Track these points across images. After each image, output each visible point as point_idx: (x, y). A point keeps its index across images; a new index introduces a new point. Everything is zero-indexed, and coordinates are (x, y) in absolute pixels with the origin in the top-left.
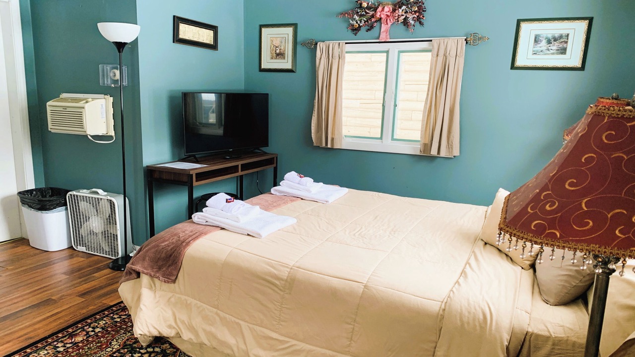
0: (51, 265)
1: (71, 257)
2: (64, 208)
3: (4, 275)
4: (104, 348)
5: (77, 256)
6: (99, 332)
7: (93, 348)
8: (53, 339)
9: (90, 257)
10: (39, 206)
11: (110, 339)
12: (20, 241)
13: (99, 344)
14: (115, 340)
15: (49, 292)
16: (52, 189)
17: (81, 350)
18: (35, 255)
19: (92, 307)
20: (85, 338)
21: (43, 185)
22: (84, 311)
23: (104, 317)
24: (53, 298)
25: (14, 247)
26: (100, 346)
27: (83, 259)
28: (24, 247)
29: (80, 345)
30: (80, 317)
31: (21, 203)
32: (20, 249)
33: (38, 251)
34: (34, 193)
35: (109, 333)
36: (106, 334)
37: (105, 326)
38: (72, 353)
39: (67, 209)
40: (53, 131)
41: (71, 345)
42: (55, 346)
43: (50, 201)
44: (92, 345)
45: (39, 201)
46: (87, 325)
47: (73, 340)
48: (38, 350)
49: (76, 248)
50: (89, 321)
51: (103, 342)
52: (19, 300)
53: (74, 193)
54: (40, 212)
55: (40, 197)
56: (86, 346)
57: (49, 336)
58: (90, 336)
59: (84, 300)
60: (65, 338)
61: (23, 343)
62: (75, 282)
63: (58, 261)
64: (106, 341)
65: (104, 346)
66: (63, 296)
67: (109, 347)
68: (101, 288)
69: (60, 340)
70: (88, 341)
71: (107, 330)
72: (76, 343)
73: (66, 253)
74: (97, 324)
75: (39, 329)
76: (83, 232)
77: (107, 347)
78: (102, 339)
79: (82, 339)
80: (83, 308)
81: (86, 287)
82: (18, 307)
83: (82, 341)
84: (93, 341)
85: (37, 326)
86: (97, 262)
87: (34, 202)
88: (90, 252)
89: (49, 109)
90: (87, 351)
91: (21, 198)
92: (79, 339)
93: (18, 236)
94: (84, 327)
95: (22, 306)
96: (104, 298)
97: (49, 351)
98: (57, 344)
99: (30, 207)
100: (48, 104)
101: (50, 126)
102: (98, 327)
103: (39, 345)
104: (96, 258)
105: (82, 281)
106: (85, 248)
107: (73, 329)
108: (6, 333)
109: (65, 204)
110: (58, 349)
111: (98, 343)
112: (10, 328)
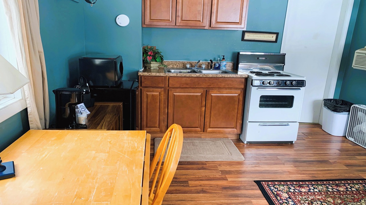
0: (331, 143)
1: (343, 142)
2: (348, 113)
3: (306, 140)
4: (356, 201)
5: (347, 142)
6: (354, 191)
7: (349, 198)
8: (327, 182)
9: (355, 146)
10: (333, 109)
11: (361, 198)
12: (317, 125)
13: (353, 198)
14: (363, 200)
15: (328, 157)
16: (343, 101)
17: (341, 196)
18: (324, 135)
19: (352, 175)
20: (345, 190)
21: (337, 98)
22: (347, 175)
23: (359, 184)
24: (330, 161)
25: (313, 127)
26: (353, 199)
27: (350, 145)
28: (318, 129)
29: (342, 193)
30: (344, 177)
31: (324, 105)
32: (317, 129)
33: (325, 133)
34: (332, 101)
35: (360, 194)
36: (359, 194)
37: (359, 189)
38: (336, 195)
39: (349, 114)
40: (354, 68)
41: (336, 190)
42: (327, 187)
43: (340, 107)
44: (348, 196)
45: (334, 106)
46: (347, 184)
47: (338, 188)
48: (318, 184)
49: (348, 138)
50: (349, 182)
51: (356, 197)
52: (312, 155)
53: (357, 106)
54: (333, 112)
55: (335, 104)
56: (345, 195)
57: (325, 180)
58: (348, 190)
59: (348, 169)
60: (333, 185)
61: (311, 178)
62: (344, 157)
63: (336, 142)
64: (357, 198)
65: (356, 200)
66: (336, 162)
67: (359, 202)
68: (360, 166)
69: (331, 185)
70: (346, 193)
71: (360, 192)
72: (339, 191)
73: (341, 139)
74: (353, 186)
75: (320, 174)
76: (355, 130)
77: (358, 201)
78: (355, 196)
79: (343, 190)
80: (346, 173)
81: (351, 162)
82: (311, 159)
83: (343, 191)
84: (349, 194)
85: (319, 172)
86: (359, 150)
87: (331, 106)
88: (356, 143)
89: (356, 54)
90: (345, 198)
91: (324, 102)
92: (341, 189)
93: (316, 122)
94: (345, 184)
95: (313, 159)
96: (360, 173)
97: (324, 188)
98: (329, 186)
99: (328, 108)
100: (356, 51)
101: (353, 64)
102: (354, 188)
103: (319, 182)
104: (359, 147)
105: (348, 158)
106: (353, 139)
107: (339, 182)
108: (303, 169)
109: (349, 111)
110: (329, 189)
111: (353, 196)
112: (306, 167)
